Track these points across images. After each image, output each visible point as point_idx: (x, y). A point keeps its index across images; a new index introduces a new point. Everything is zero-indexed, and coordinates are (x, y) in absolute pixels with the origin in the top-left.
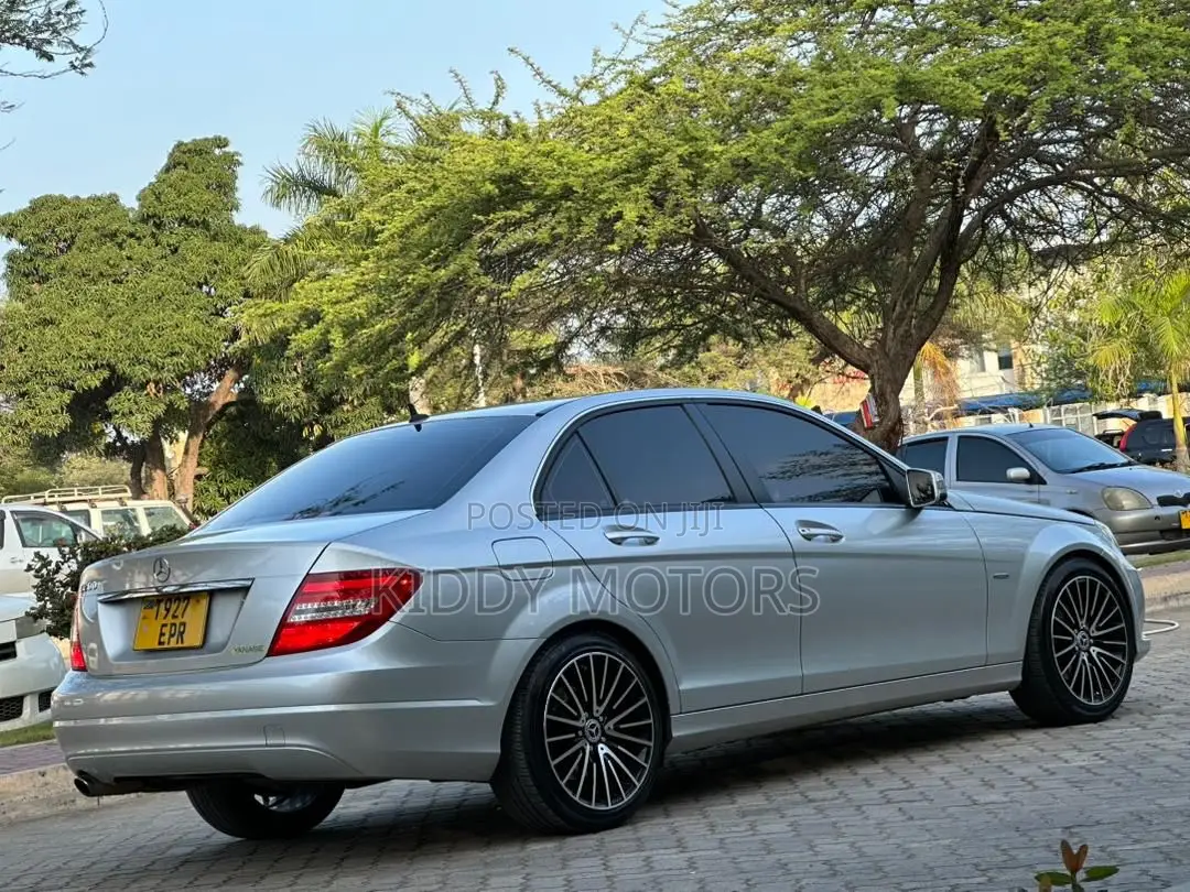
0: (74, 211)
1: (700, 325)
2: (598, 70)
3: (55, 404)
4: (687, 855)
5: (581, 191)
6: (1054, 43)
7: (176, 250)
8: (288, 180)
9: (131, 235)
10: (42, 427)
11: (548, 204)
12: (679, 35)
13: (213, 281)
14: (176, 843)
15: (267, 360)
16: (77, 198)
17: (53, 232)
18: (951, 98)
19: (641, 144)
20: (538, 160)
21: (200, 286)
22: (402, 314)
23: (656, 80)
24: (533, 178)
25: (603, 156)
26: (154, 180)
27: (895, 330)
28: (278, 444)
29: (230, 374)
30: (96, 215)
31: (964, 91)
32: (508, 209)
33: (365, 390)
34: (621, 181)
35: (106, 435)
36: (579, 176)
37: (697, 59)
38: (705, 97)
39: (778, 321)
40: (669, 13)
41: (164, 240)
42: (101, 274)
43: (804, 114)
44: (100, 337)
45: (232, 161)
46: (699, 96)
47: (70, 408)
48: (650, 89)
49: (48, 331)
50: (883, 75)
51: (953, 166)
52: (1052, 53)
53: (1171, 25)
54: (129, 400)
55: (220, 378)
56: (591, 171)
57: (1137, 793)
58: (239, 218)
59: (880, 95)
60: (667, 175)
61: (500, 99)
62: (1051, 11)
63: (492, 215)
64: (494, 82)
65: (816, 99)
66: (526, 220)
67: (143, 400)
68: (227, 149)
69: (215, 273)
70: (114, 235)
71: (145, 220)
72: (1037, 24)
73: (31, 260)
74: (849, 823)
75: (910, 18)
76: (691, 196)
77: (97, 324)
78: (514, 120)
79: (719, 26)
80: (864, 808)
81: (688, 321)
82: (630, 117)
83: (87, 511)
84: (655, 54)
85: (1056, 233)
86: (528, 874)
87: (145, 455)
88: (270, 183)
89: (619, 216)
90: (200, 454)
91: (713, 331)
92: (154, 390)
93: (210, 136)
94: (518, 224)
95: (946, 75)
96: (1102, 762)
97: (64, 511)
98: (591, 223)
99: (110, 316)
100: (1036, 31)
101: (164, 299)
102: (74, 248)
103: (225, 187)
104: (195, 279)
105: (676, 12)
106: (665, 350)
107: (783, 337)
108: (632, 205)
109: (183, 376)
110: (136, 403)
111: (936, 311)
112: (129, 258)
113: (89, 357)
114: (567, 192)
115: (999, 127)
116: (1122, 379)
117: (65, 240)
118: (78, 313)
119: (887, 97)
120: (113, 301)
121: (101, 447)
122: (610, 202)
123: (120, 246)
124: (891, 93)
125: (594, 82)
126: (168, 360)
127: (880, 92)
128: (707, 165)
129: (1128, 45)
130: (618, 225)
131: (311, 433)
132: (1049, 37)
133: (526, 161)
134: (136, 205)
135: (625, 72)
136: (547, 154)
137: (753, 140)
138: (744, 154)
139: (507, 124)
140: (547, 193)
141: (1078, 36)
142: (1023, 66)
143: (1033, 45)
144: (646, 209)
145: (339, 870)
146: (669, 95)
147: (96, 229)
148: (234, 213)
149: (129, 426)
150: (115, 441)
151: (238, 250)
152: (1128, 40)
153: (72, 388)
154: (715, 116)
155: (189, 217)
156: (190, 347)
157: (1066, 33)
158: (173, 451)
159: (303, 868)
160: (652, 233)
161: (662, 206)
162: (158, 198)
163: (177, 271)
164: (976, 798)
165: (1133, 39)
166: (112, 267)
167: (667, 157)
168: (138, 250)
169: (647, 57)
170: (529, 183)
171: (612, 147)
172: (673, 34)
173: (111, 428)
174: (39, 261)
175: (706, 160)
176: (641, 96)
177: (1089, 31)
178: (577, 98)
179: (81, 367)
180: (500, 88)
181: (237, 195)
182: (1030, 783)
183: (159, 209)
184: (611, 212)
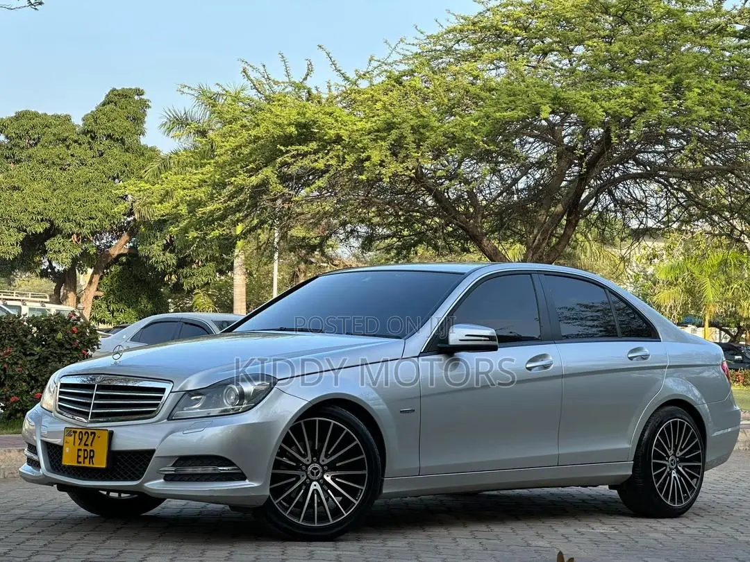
0: (42, 122)
1: (413, 237)
2: (371, 68)
3: (13, 240)
4: (338, 553)
5: (347, 140)
6: (652, 87)
7: (102, 154)
8: (177, 119)
9: (76, 141)
10: (3, 252)
11: (326, 145)
12: (423, 52)
13: (122, 177)
14: (18, 507)
15: (149, 230)
16: (46, 114)
17: (27, 133)
18: (585, 112)
19: (389, 115)
20: (324, 116)
21: (114, 179)
22: (225, 202)
23: (405, 78)
24: (319, 127)
25: (364, 120)
26: (94, 109)
27: (533, 255)
28: (149, 283)
29: (125, 237)
30: (56, 126)
31: (593, 107)
32: (300, 145)
33: (207, 257)
34: (373, 137)
35: (42, 264)
36: (347, 130)
37: (432, 69)
38: (433, 92)
39: (462, 241)
40: (417, 37)
41: (96, 147)
42: (53, 163)
43: (492, 110)
44: (47, 202)
45: (145, 105)
46: (429, 91)
47: (22, 244)
48: (400, 83)
49: (16, 194)
50: (544, 92)
51: (580, 155)
52: (651, 93)
53: (728, 86)
54: (60, 243)
55: (118, 237)
56: (355, 128)
57: (634, 552)
58: (144, 141)
59: (541, 103)
60: (402, 137)
61: (308, 77)
62: (654, 68)
63: (289, 147)
64: (307, 66)
65: (501, 101)
66: (310, 153)
67: (68, 244)
68: (142, 97)
69: (124, 172)
70: (65, 140)
71: (85, 133)
72: (644, 74)
73: (11, 149)
74: (447, 547)
75: (567, 61)
76: (415, 152)
77: (47, 193)
78: (314, 92)
79: (449, 51)
80: (458, 540)
81: (406, 233)
82: (385, 98)
83: (20, 307)
84: (406, 61)
85: (642, 210)
86: (232, 552)
87: (65, 280)
88: (166, 120)
89: (368, 158)
90: (99, 283)
91: (420, 242)
92: (76, 239)
93: (133, 88)
94: (305, 155)
95: (584, 97)
96: (615, 532)
97: (6, 305)
98: (351, 159)
99: (55, 190)
100: (643, 78)
101: (90, 183)
102: (39, 145)
103: (138, 120)
104: (111, 174)
105: (422, 37)
106: (389, 250)
107: (464, 252)
108: (377, 153)
109: (96, 232)
110: (64, 246)
111: (560, 246)
112: (72, 155)
113: (39, 213)
114: (338, 139)
115: (612, 135)
116: (675, 313)
117: (34, 140)
118: (36, 186)
119: (545, 105)
120: (58, 181)
121: (38, 271)
122: (365, 149)
123: (68, 147)
124: (548, 103)
125: (367, 75)
126: (87, 222)
127: (541, 101)
128: (428, 134)
129: (699, 94)
130: (367, 164)
131: (170, 279)
132: (651, 83)
133: (316, 116)
134: (81, 123)
135: (386, 71)
136: (331, 114)
137: (458, 122)
138: (452, 130)
139: (309, 93)
140: (326, 138)
141: (669, 85)
142: (632, 98)
143: (640, 87)
144: (386, 156)
145: (114, 535)
146: (411, 87)
147: (54, 135)
148: (141, 136)
149: (57, 259)
150: (47, 269)
151: (141, 161)
152: (700, 91)
153: (25, 231)
154: (438, 105)
155: (113, 135)
156: (101, 215)
157: (662, 82)
158: (83, 279)
159: (91, 531)
160: (387, 172)
161: (396, 156)
162: (95, 121)
163: (101, 168)
164: (530, 542)
165: (703, 91)
166: (60, 159)
167: (404, 125)
168: (78, 151)
169: (401, 62)
170: (316, 131)
171: (371, 115)
172: (420, 51)
173: (46, 260)
174: (16, 150)
175: (428, 131)
176: (394, 86)
177: (676, 83)
178: (355, 83)
179: (32, 219)
180: (310, 71)
181: (145, 126)
182: (567, 538)
183: (95, 128)
184: (363, 155)
